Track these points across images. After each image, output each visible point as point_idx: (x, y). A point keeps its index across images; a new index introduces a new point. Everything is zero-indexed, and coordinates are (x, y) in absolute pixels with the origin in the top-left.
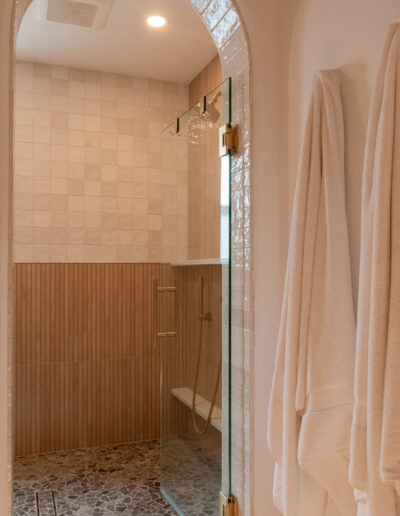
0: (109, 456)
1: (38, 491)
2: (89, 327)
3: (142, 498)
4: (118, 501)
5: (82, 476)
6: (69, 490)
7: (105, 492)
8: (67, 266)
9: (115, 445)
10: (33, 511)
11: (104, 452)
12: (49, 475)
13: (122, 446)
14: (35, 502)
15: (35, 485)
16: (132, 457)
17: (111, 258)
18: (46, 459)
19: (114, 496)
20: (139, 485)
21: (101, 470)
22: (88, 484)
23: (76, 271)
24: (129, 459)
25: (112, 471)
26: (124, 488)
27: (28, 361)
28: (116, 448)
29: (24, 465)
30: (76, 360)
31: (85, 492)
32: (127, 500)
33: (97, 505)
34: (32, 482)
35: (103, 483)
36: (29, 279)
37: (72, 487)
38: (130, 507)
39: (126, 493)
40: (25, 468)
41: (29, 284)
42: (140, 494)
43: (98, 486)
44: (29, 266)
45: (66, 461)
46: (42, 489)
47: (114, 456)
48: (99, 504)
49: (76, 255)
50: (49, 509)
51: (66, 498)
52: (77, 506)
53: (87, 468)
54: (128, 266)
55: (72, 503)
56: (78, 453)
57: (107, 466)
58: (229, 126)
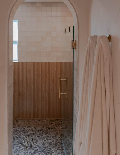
0: (53, 123)
1: (29, 132)
2: (48, 82)
3: (58, 141)
4: (51, 141)
5: (43, 129)
6: (38, 133)
7: (48, 137)
8: (41, 63)
9: (55, 119)
10: (26, 139)
11: (51, 121)
12: (34, 127)
13: (57, 119)
14: (28, 136)
15: (30, 130)
16: (59, 125)
17: (54, 60)
18: (34, 121)
19: (50, 138)
20: (58, 136)
21: (49, 128)
22: (44, 133)
23: (44, 65)
24: (58, 125)
25: (52, 129)
26: (53, 136)
28: (55, 120)
29: (28, 122)
31: (42, 135)
32: (53, 141)
33: (44, 141)
34: (29, 129)
35: (48, 133)
36: (30, 66)
37: (39, 132)
38: (53, 144)
39: (53, 138)
40: (28, 123)
41: (30, 69)
42: (58, 140)
43: (46, 134)
44: (30, 63)
45: (40, 123)
46: (31, 132)
47: (54, 123)
48: (45, 141)
49: (44, 59)
50: (31, 139)
51: (36, 136)
52: (39, 140)
53: (45, 126)
54: (60, 63)
55: (38, 139)
56: (44, 120)
57: (51, 126)
58: (73, 41)
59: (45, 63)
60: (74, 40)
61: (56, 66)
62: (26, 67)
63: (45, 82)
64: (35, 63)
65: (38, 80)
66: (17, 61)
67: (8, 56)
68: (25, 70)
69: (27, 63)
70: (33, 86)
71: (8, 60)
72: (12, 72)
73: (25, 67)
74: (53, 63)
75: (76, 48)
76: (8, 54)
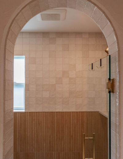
2: (64, 138)
8: (55, 113)
17: (73, 110)
27: (41, 151)
30: (59, 151)
36: (41, 118)
41: (41, 120)
44: (41, 113)
49: (59, 108)
58: (109, 79)
59: (61, 113)
60: (112, 78)
61: (75, 117)
62: (36, 118)
63: (61, 138)
64: (48, 113)
65: (52, 137)
66: (24, 111)
67: (4, 104)
68: (34, 123)
69: (37, 113)
70: (45, 145)
71: (4, 112)
72: (11, 130)
73: (34, 118)
74: (71, 113)
75: (113, 92)
76: (4, 100)
